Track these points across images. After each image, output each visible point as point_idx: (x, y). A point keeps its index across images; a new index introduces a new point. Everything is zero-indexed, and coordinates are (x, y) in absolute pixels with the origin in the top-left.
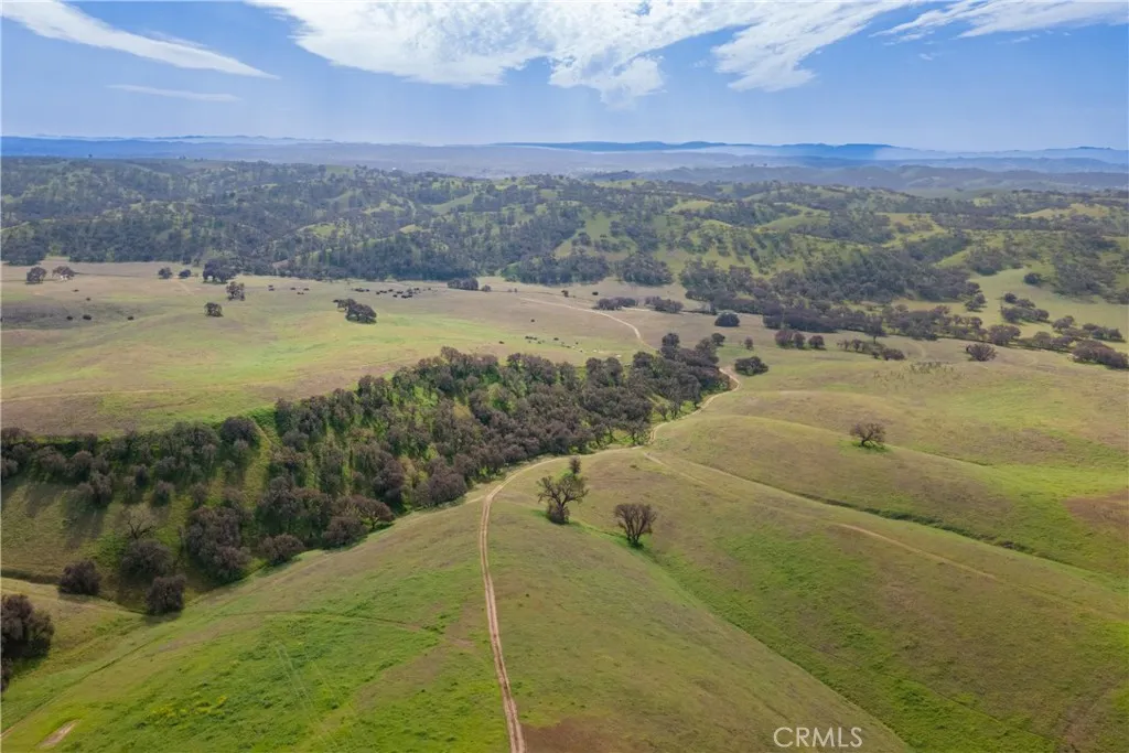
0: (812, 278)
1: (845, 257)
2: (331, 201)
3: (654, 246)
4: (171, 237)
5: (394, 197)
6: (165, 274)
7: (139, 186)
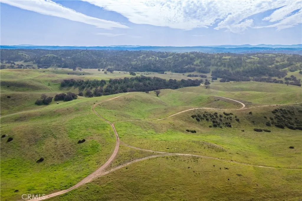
0: (243, 72)
1: (253, 67)
2: (138, 57)
3: (209, 65)
4: (102, 64)
5: (153, 56)
6: (99, 70)
7: (96, 55)
